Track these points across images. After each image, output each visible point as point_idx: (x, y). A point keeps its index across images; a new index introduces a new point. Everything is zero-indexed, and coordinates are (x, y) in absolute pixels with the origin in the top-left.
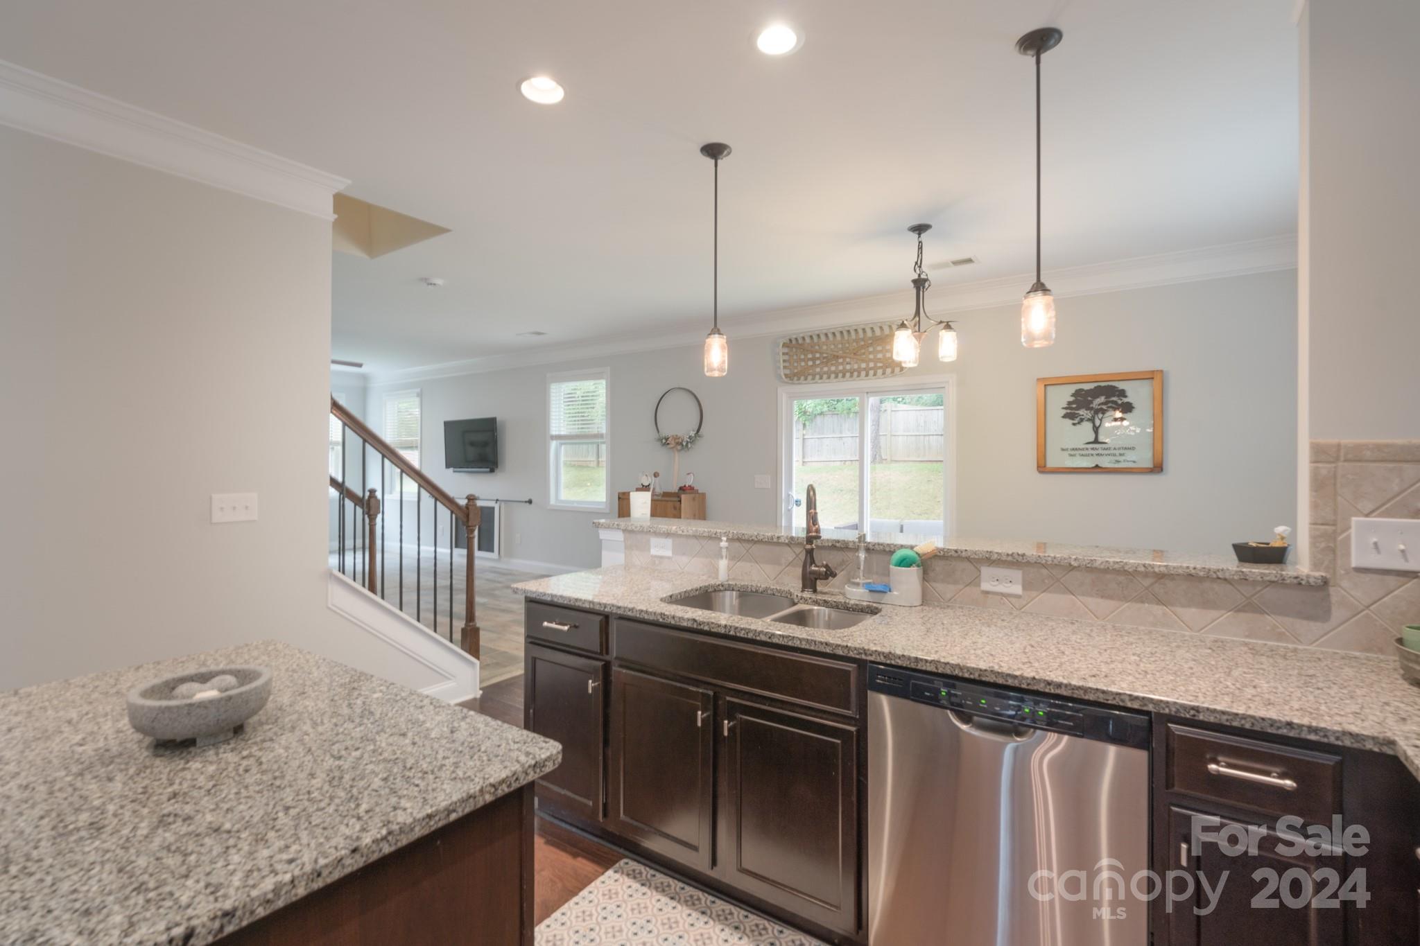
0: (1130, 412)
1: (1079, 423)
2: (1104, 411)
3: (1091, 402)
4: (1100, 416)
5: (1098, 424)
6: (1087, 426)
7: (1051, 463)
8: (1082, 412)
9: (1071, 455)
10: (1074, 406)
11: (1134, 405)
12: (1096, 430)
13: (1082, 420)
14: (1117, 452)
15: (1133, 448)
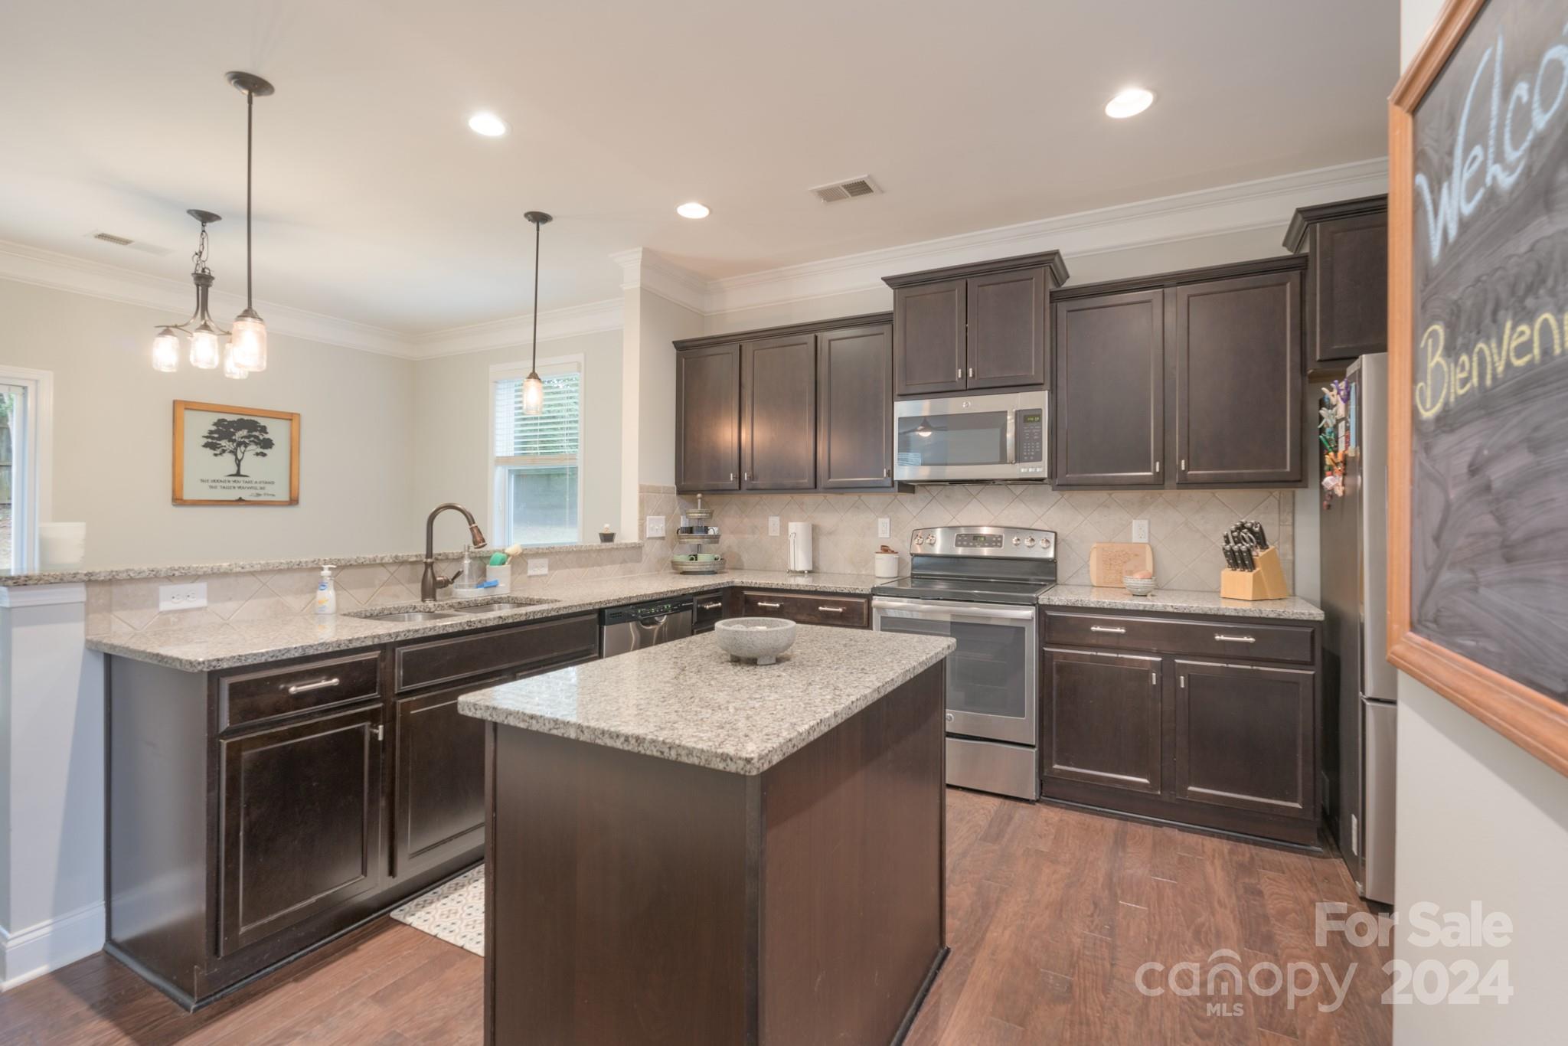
0: (271, 448)
1: (221, 454)
2: (246, 445)
3: (234, 434)
4: (243, 448)
5: (240, 457)
6: (229, 458)
7: (188, 495)
8: (223, 443)
9: (211, 487)
10: (216, 436)
11: (274, 442)
12: (238, 463)
13: (224, 451)
14: (258, 486)
15: (273, 483)
